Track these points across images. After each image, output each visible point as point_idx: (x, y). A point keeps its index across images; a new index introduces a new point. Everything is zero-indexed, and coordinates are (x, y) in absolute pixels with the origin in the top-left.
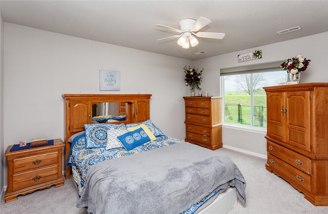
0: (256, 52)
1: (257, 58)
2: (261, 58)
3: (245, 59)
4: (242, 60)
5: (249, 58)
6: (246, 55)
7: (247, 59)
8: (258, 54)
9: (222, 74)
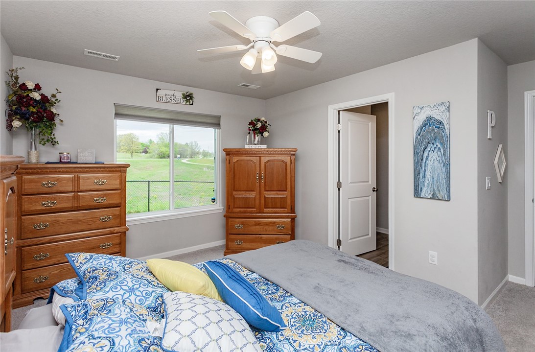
0: (188, 94)
1: (188, 103)
2: (192, 104)
3: (169, 100)
4: (164, 99)
5: (176, 99)
6: (171, 93)
7: (173, 100)
8: (188, 97)
9: (118, 115)
